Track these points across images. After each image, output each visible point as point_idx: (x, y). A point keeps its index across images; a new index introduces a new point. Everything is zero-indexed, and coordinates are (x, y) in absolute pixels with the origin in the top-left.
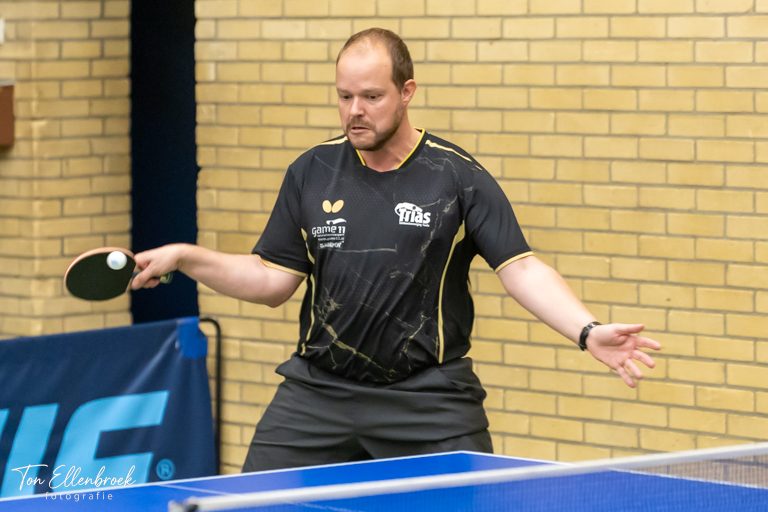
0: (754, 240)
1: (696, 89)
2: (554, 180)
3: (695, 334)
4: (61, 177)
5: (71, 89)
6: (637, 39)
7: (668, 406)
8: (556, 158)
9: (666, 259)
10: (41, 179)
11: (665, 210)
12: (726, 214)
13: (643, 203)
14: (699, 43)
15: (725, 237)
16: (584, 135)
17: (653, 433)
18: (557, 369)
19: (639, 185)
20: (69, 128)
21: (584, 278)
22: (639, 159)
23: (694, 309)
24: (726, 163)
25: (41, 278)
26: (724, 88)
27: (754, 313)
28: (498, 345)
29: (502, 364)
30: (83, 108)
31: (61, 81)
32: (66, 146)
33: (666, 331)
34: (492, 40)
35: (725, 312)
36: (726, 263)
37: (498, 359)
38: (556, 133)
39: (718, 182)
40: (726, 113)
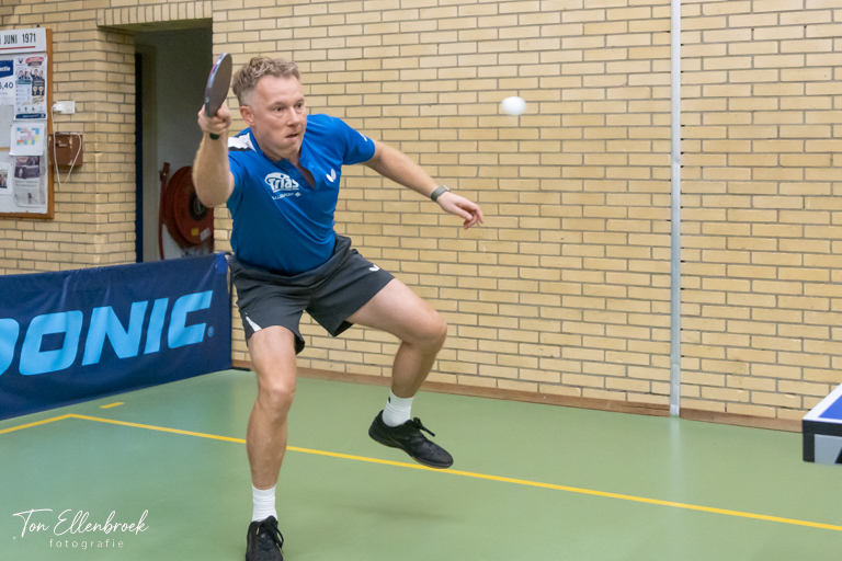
0: (627, 207)
1: (583, 127)
2: (477, 177)
3: (582, 257)
4: (108, 183)
5: (112, 138)
6: (539, 102)
7: (561, 295)
8: (478, 166)
9: (561, 218)
10: (99, 183)
11: (560, 192)
12: (606, 193)
13: (543, 188)
14: (586, 103)
15: (605, 204)
16: (499, 154)
17: (550, 309)
18: (478, 276)
19: (540, 179)
20: (111, 158)
21: (498, 228)
22: (541, 165)
23: (582, 243)
24: (606, 166)
25: (99, 234)
26: (605, 126)
27: (628, 245)
28: (435, 265)
29: (438, 274)
30: (116, 148)
31: (107, 133)
32: (110, 167)
33: (561, 255)
34: (430, 105)
35: (605, 245)
36: (606, 219)
37: (435, 271)
38: (478, 152)
39: (601, 176)
40: (606, 140)
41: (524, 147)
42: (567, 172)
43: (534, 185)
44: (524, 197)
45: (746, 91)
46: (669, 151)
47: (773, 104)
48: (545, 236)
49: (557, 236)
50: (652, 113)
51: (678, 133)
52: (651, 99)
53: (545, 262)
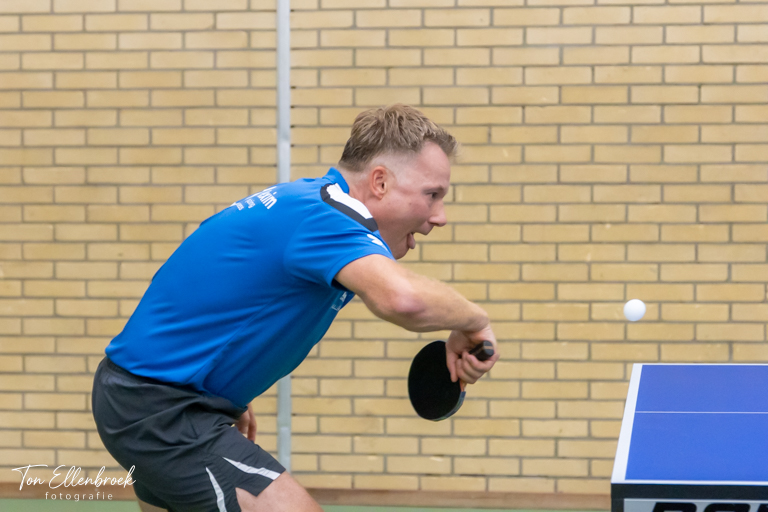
41: (62, 119)
42: (127, 156)
43: (78, 176)
44: (62, 194)
45: (378, 39)
46: (273, 123)
47: (414, 58)
48: (95, 251)
49: (113, 251)
50: (250, 70)
51: (286, 98)
52: (249, 48)
53: (95, 289)
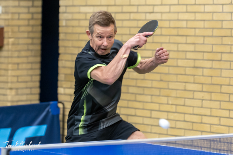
0: (230, 78)
1: (213, 28)
3: (211, 108)
4: (18, 57)
5: (22, 29)
6: (195, 12)
7: (202, 132)
9: (203, 84)
10: (11, 57)
11: (203, 68)
12: (221, 69)
13: (196, 65)
14: (214, 14)
15: (221, 77)
16: (178, 44)
19: (195, 60)
20: (21, 41)
21: (177, 90)
22: (195, 51)
23: (211, 100)
24: (222, 53)
25: (11, 89)
26: (222, 28)
27: (229, 101)
29: (151, 117)
31: (19, 26)
32: (19, 47)
33: (202, 107)
34: (150, 13)
35: (220, 101)
36: (221, 85)
37: (149, 116)
38: (169, 43)
39: (219, 59)
40: (222, 36)
